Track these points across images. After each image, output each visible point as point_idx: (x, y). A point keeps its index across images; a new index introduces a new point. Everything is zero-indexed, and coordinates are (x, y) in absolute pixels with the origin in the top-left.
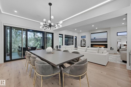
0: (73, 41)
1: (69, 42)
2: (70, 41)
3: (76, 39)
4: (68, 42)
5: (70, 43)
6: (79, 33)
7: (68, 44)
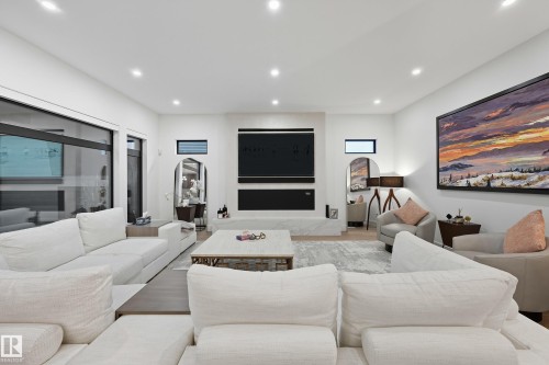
0: (108, 171)
1: (69, 183)
2: (78, 173)
3: (137, 159)
4: (59, 181)
5: (78, 191)
6: (160, 117)
7: (61, 194)
